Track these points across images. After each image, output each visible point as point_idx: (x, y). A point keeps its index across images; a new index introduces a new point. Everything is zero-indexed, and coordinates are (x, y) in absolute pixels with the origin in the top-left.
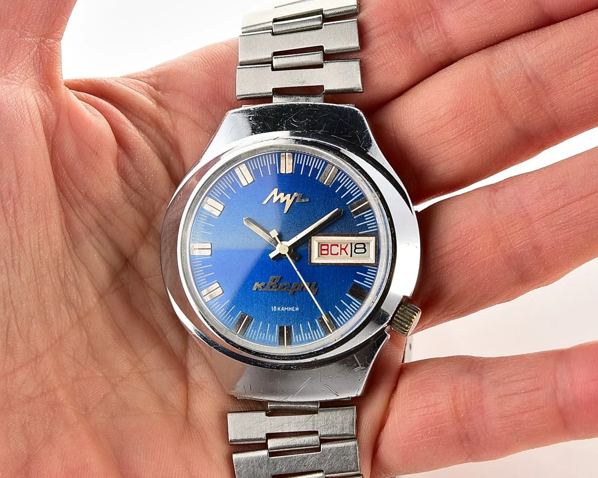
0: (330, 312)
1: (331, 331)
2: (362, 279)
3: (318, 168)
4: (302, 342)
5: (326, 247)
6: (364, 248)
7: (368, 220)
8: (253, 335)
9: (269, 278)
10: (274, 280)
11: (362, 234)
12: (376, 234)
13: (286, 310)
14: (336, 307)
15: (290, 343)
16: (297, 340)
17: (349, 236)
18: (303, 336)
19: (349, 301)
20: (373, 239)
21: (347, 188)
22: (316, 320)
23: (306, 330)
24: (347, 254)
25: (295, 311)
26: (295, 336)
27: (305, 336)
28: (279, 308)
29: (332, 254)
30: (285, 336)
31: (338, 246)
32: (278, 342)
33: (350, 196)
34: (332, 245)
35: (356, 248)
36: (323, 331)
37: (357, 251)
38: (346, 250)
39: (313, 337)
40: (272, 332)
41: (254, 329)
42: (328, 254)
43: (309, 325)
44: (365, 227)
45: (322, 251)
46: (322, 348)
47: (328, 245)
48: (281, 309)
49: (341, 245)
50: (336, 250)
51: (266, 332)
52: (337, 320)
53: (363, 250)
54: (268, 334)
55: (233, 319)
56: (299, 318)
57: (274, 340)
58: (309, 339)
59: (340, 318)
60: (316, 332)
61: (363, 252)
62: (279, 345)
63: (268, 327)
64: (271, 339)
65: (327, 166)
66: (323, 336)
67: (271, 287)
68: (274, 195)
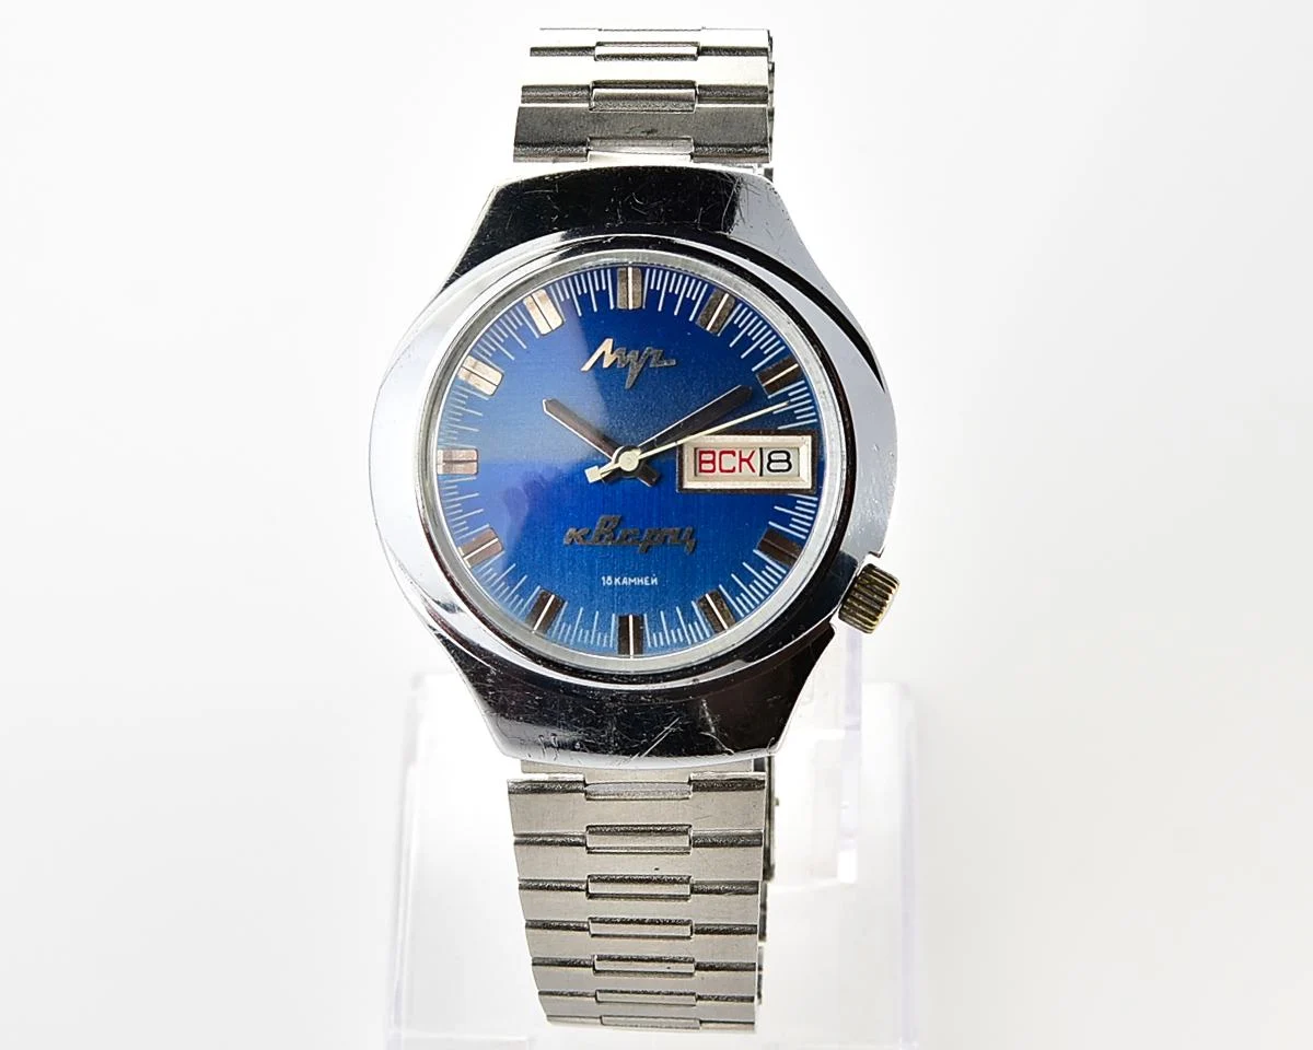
0: (720, 586)
1: (725, 626)
2: (785, 520)
3: (694, 298)
4: (666, 648)
5: (709, 457)
6: (787, 461)
7: (797, 402)
8: (564, 633)
9: (597, 520)
10: (608, 522)
11: (784, 430)
12: (815, 432)
13: (633, 584)
14: (733, 576)
15: (639, 650)
16: (656, 645)
17: (759, 434)
18: (668, 635)
19: (760, 565)
20: (808, 439)
21: (754, 339)
22: (693, 603)
23: (673, 623)
24: (753, 471)
25: (651, 586)
26: (651, 635)
27: (670, 635)
28: (617, 580)
29: (722, 471)
30: (630, 638)
31: (735, 455)
32: (616, 648)
33: (758, 355)
34: (722, 453)
35: (771, 461)
36: (706, 625)
37: (772, 466)
38: (751, 461)
39: (687, 636)
40: (604, 627)
41: (568, 623)
42: (713, 471)
43: (679, 613)
44: (791, 416)
45: (703, 465)
46: (708, 659)
47: (713, 453)
48: (621, 581)
49: (740, 452)
50: (729, 462)
51: (592, 628)
52: (737, 603)
53: (786, 466)
54: (597, 632)
55: (523, 604)
56: (659, 599)
57: (608, 644)
58: (678, 641)
59: (741, 598)
60: (694, 627)
61: (786, 468)
62: (619, 653)
63: (596, 617)
64: (602, 642)
65: (712, 297)
66: (708, 635)
67: (601, 538)
68: (604, 353)
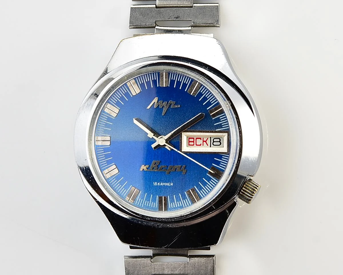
0: (195, 187)
1: (196, 201)
2: (218, 163)
3: (187, 83)
4: (175, 208)
5: (192, 140)
6: (220, 142)
7: (222, 121)
8: (140, 202)
9: (151, 163)
10: (155, 163)
11: (218, 131)
12: (228, 131)
13: (164, 185)
14: (199, 183)
15: (166, 209)
16: (172, 207)
17: (209, 132)
18: (176, 204)
19: (209, 179)
20: (226, 135)
21: (208, 98)
22: (185, 192)
23: (178, 200)
24: (208, 145)
25: (170, 186)
26: (170, 204)
27: (177, 204)
28: (159, 184)
29: (196, 145)
30: (163, 205)
31: (201, 139)
32: (158, 208)
33: (209, 104)
34: (197, 139)
35: (214, 142)
36: (190, 201)
37: (214, 143)
38: (207, 142)
39: (183, 204)
40: (154, 200)
41: (141, 199)
42: (193, 145)
43: (180, 196)
44: (220, 126)
45: (190, 143)
46: (190, 213)
47: (194, 139)
48: (160, 184)
49: (203, 138)
50: (199, 142)
51: (150, 201)
52: (201, 193)
53: (219, 143)
54: (151, 202)
55: (126, 191)
56: (173, 191)
57: (155, 206)
58: (180, 206)
59: (202, 191)
60: (185, 201)
61: (219, 144)
62: (159, 210)
63: (151, 197)
64: (153, 206)
65: (193, 83)
66: (190, 204)
67: (153, 168)
68: (155, 102)
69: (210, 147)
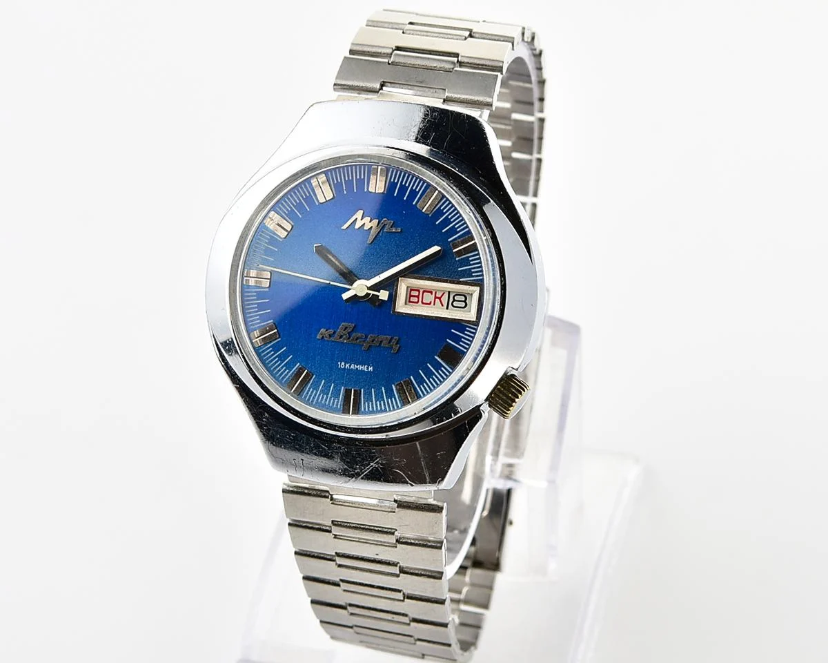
0: (412, 377)
1: (411, 402)
2: (458, 339)
3: (417, 190)
4: (373, 412)
5: (417, 293)
6: (465, 301)
7: (474, 264)
8: (311, 395)
10: (346, 328)
11: (464, 281)
12: (480, 284)
13: (357, 369)
14: (420, 371)
15: (357, 411)
16: (367, 409)
17: (447, 282)
19: (438, 367)
20: (477, 289)
21: (452, 220)
22: (393, 385)
23: (379, 397)
24: (442, 305)
25: (368, 372)
26: (364, 403)
27: (376, 405)
28: (347, 365)
29: (423, 303)
30: (352, 404)
31: (432, 294)
32: (342, 408)
33: (453, 231)
34: (424, 292)
35: (454, 300)
36: (399, 399)
37: (455, 304)
38: (442, 299)
39: (387, 406)
40: (336, 395)
41: (314, 389)
42: (417, 302)
43: (384, 391)
44: (468, 273)
45: (412, 298)
46: (396, 423)
47: (419, 291)
48: (350, 366)
49: (436, 293)
50: (428, 298)
51: (328, 394)
52: (420, 388)
53: (463, 304)
54: (331, 397)
55: (288, 373)
56: (371, 381)
57: (337, 405)
58: (381, 408)
59: (423, 385)
60: (392, 401)
61: (463, 306)
62: (343, 413)
63: (332, 388)
64: (333, 404)
65: (428, 190)
66: (400, 406)
67: (341, 337)
68: (357, 219)
69: (447, 308)
